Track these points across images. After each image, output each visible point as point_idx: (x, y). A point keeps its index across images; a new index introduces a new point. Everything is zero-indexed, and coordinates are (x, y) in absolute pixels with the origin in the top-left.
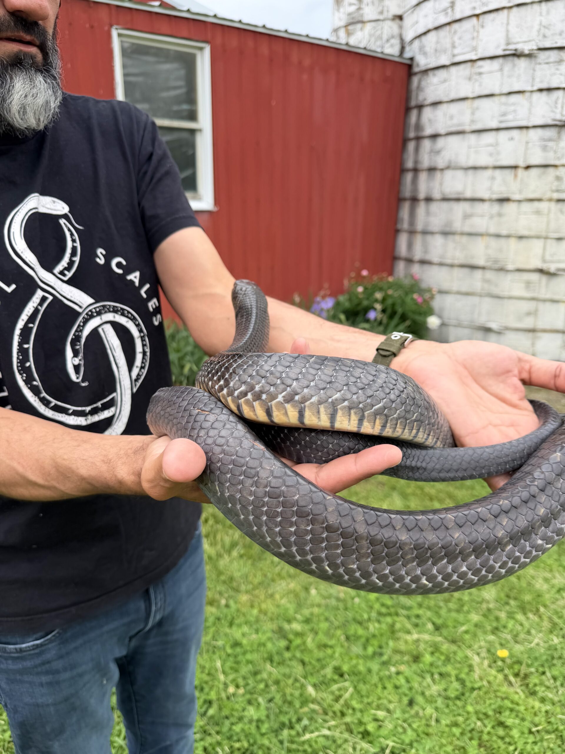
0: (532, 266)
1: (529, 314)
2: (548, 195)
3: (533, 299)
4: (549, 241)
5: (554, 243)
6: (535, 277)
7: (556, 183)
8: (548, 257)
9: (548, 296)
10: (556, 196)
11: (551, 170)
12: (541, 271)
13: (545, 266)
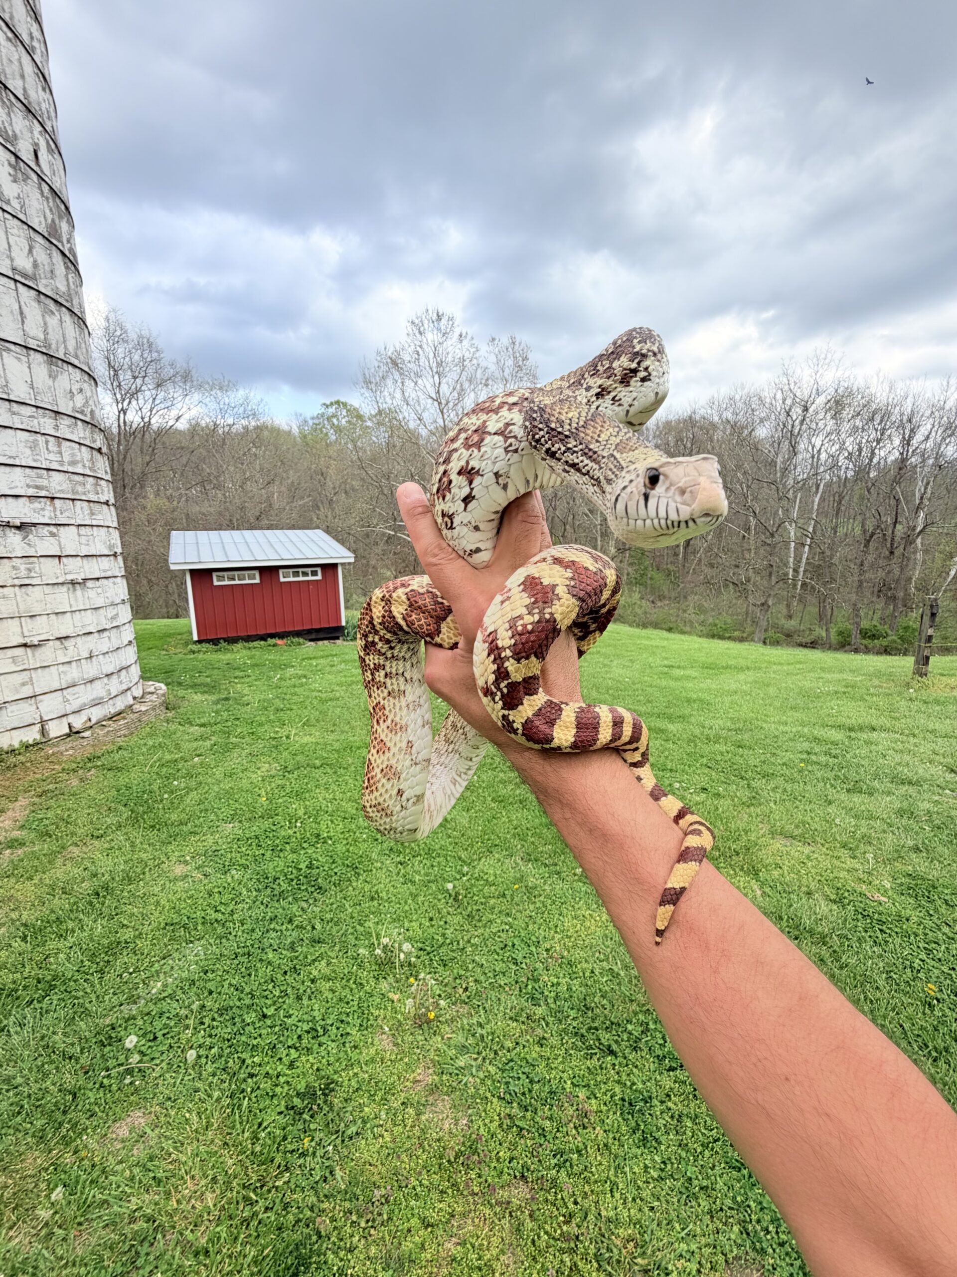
0: (15, 644)
1: (23, 684)
2: (10, 582)
3: (25, 670)
4: (23, 619)
5: (28, 619)
6: (21, 651)
7: (15, 572)
8: (26, 634)
9: (38, 666)
10: (17, 582)
11: (6, 561)
12: (25, 645)
13: (28, 640)
